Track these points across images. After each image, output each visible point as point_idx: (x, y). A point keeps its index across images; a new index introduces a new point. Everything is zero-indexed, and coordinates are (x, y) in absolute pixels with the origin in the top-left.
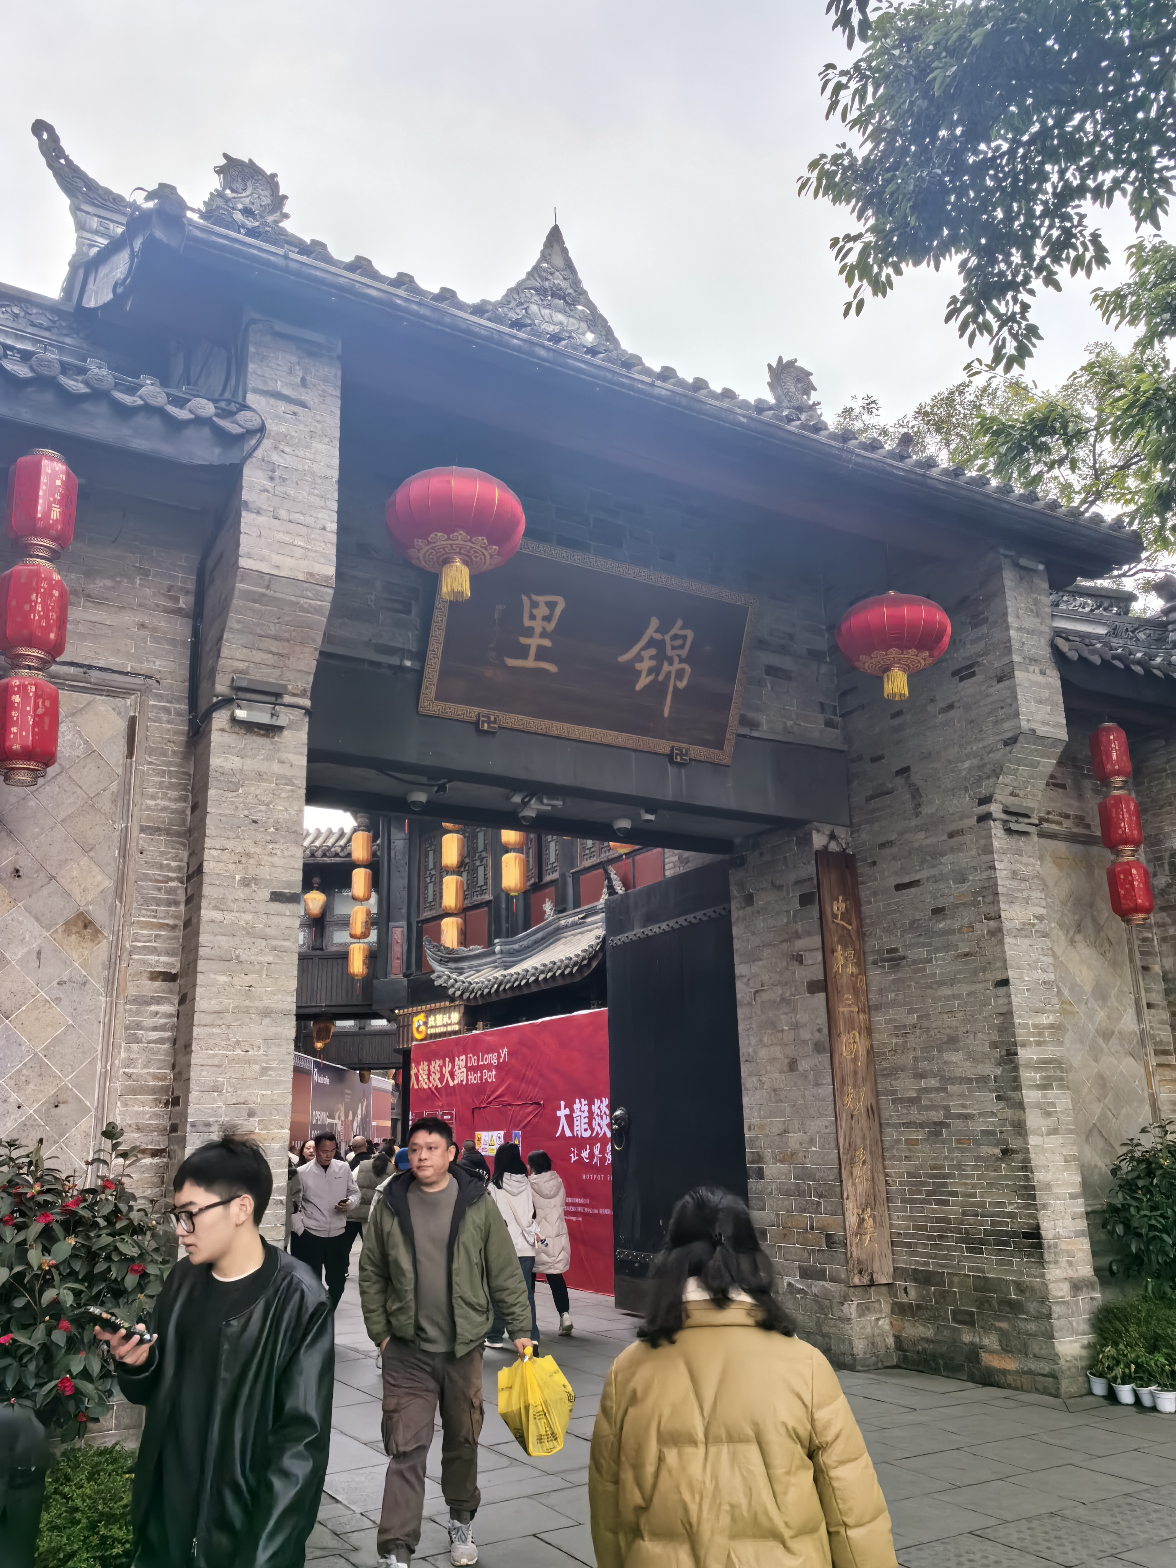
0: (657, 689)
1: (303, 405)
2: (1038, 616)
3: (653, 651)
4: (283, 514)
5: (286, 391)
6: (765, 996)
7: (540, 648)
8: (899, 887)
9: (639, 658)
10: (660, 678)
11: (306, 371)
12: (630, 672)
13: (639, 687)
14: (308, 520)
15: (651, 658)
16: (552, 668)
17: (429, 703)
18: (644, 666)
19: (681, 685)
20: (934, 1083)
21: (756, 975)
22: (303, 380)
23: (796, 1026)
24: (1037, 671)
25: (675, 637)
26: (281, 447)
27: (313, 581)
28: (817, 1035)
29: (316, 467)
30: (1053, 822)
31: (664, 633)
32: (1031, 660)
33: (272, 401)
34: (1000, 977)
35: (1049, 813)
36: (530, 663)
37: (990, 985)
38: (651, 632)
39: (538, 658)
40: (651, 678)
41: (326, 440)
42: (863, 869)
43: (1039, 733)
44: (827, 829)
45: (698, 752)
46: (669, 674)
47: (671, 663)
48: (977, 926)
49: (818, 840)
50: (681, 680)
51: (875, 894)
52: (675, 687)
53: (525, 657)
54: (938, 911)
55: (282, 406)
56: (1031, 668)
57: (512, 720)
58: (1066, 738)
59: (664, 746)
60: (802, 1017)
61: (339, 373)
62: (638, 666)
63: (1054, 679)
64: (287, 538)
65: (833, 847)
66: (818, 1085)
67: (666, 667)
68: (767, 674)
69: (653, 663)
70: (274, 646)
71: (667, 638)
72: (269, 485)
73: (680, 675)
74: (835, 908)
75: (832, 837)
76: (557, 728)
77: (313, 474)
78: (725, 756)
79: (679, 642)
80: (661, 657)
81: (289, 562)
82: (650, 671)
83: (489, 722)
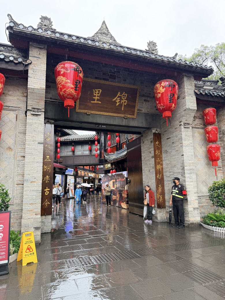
0: (121, 105)
1: (39, 58)
2: (191, 86)
3: (119, 98)
4: (36, 78)
5: (36, 56)
6: (146, 159)
7: (97, 99)
8: (167, 139)
9: (117, 100)
10: (121, 103)
11: (40, 52)
12: (115, 102)
13: (117, 105)
14: (40, 78)
15: (119, 99)
16: (100, 102)
17: (78, 110)
18: (118, 101)
19: (125, 104)
20: (172, 173)
21: (144, 155)
22: (39, 53)
23: (150, 164)
24: (191, 96)
25: (123, 95)
26: (35, 66)
27: (41, 89)
28: (153, 166)
29: (42, 69)
30: (198, 125)
31: (121, 95)
32: (189, 94)
33: (34, 58)
34: (182, 154)
35: (197, 124)
36: (96, 102)
37: (181, 156)
38: (118, 95)
39: (97, 101)
40: (119, 103)
41: (44, 64)
42: (162, 136)
43: (190, 108)
44: (155, 129)
45: (129, 116)
46: (123, 102)
47: (123, 100)
48: (179, 145)
49: (154, 131)
50: (125, 103)
51: (164, 140)
52: (124, 104)
53: (95, 101)
54: (173, 143)
55: (35, 59)
56: (189, 96)
57: (93, 112)
58: (197, 109)
59: (123, 115)
60: (151, 163)
61: (46, 52)
62: (117, 101)
63: (194, 98)
64: (36, 82)
65: (157, 132)
66: (153, 174)
67: (122, 101)
68: (144, 101)
69: (119, 100)
70: (37, 101)
71: (122, 96)
72: (33, 73)
73: (125, 102)
74: (156, 143)
75: (156, 130)
76: (102, 113)
77: (41, 70)
78: (135, 117)
79: (124, 96)
80: (121, 99)
81: (37, 86)
82: (119, 102)
83: (89, 113)
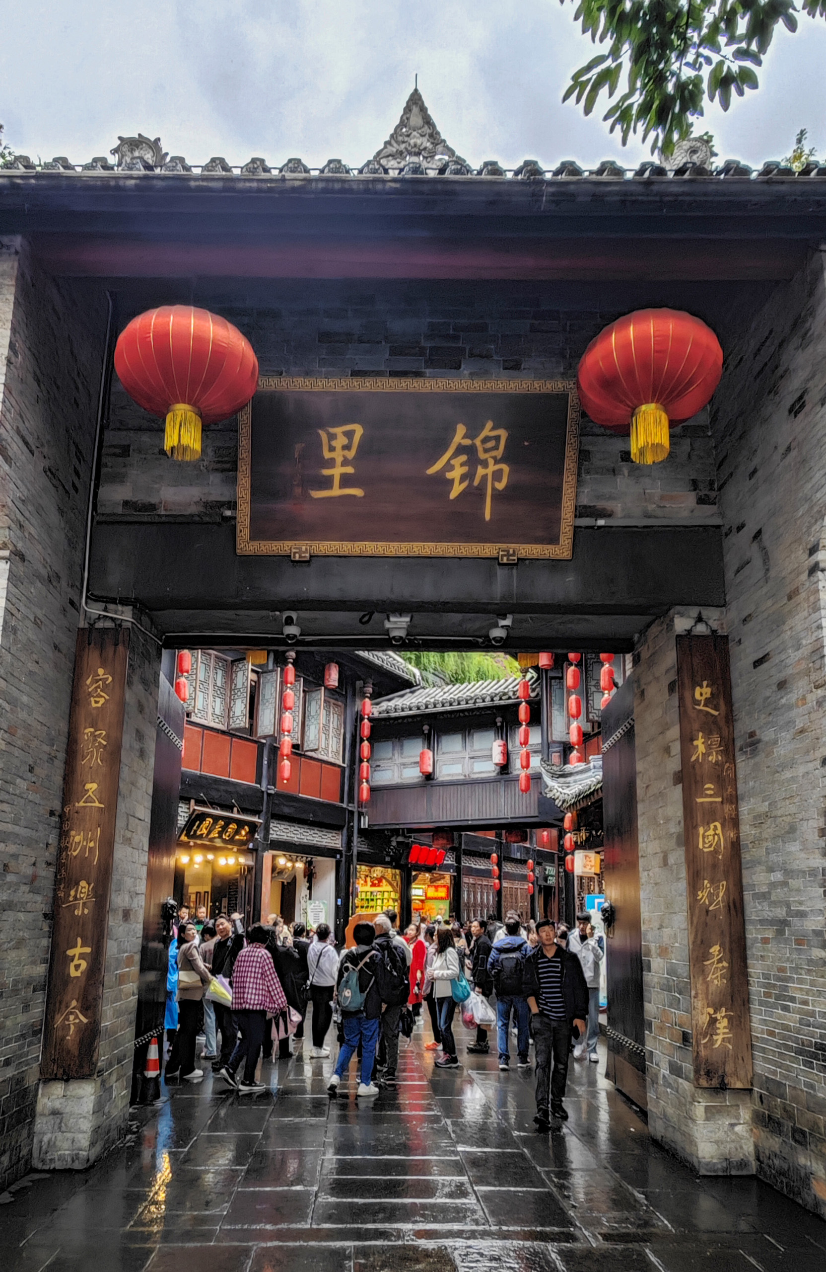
3: (463, 458)
7: (344, 476)
10: (476, 483)
12: (442, 482)
13: (453, 495)
15: (462, 465)
16: (358, 492)
17: (246, 544)
18: (456, 474)
19: (501, 486)
25: (486, 440)
28: (678, 828)
31: (473, 438)
36: (336, 491)
38: (457, 440)
39: (343, 486)
40: (465, 484)
42: (732, 649)
44: (694, 611)
45: (527, 550)
46: (484, 478)
47: (485, 464)
49: (682, 624)
50: (500, 481)
52: (494, 489)
53: (330, 487)
57: (325, 547)
59: (488, 550)
62: (449, 475)
65: (701, 629)
66: (678, 879)
69: (465, 469)
71: (478, 442)
73: (497, 476)
74: (697, 696)
76: (373, 547)
78: (561, 551)
79: (492, 443)
80: (474, 462)
82: (463, 478)
83: (300, 552)
